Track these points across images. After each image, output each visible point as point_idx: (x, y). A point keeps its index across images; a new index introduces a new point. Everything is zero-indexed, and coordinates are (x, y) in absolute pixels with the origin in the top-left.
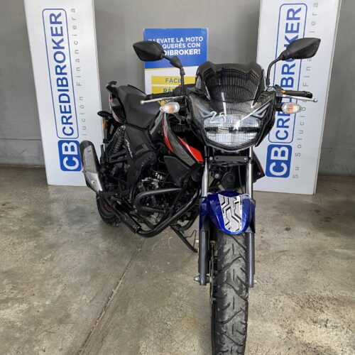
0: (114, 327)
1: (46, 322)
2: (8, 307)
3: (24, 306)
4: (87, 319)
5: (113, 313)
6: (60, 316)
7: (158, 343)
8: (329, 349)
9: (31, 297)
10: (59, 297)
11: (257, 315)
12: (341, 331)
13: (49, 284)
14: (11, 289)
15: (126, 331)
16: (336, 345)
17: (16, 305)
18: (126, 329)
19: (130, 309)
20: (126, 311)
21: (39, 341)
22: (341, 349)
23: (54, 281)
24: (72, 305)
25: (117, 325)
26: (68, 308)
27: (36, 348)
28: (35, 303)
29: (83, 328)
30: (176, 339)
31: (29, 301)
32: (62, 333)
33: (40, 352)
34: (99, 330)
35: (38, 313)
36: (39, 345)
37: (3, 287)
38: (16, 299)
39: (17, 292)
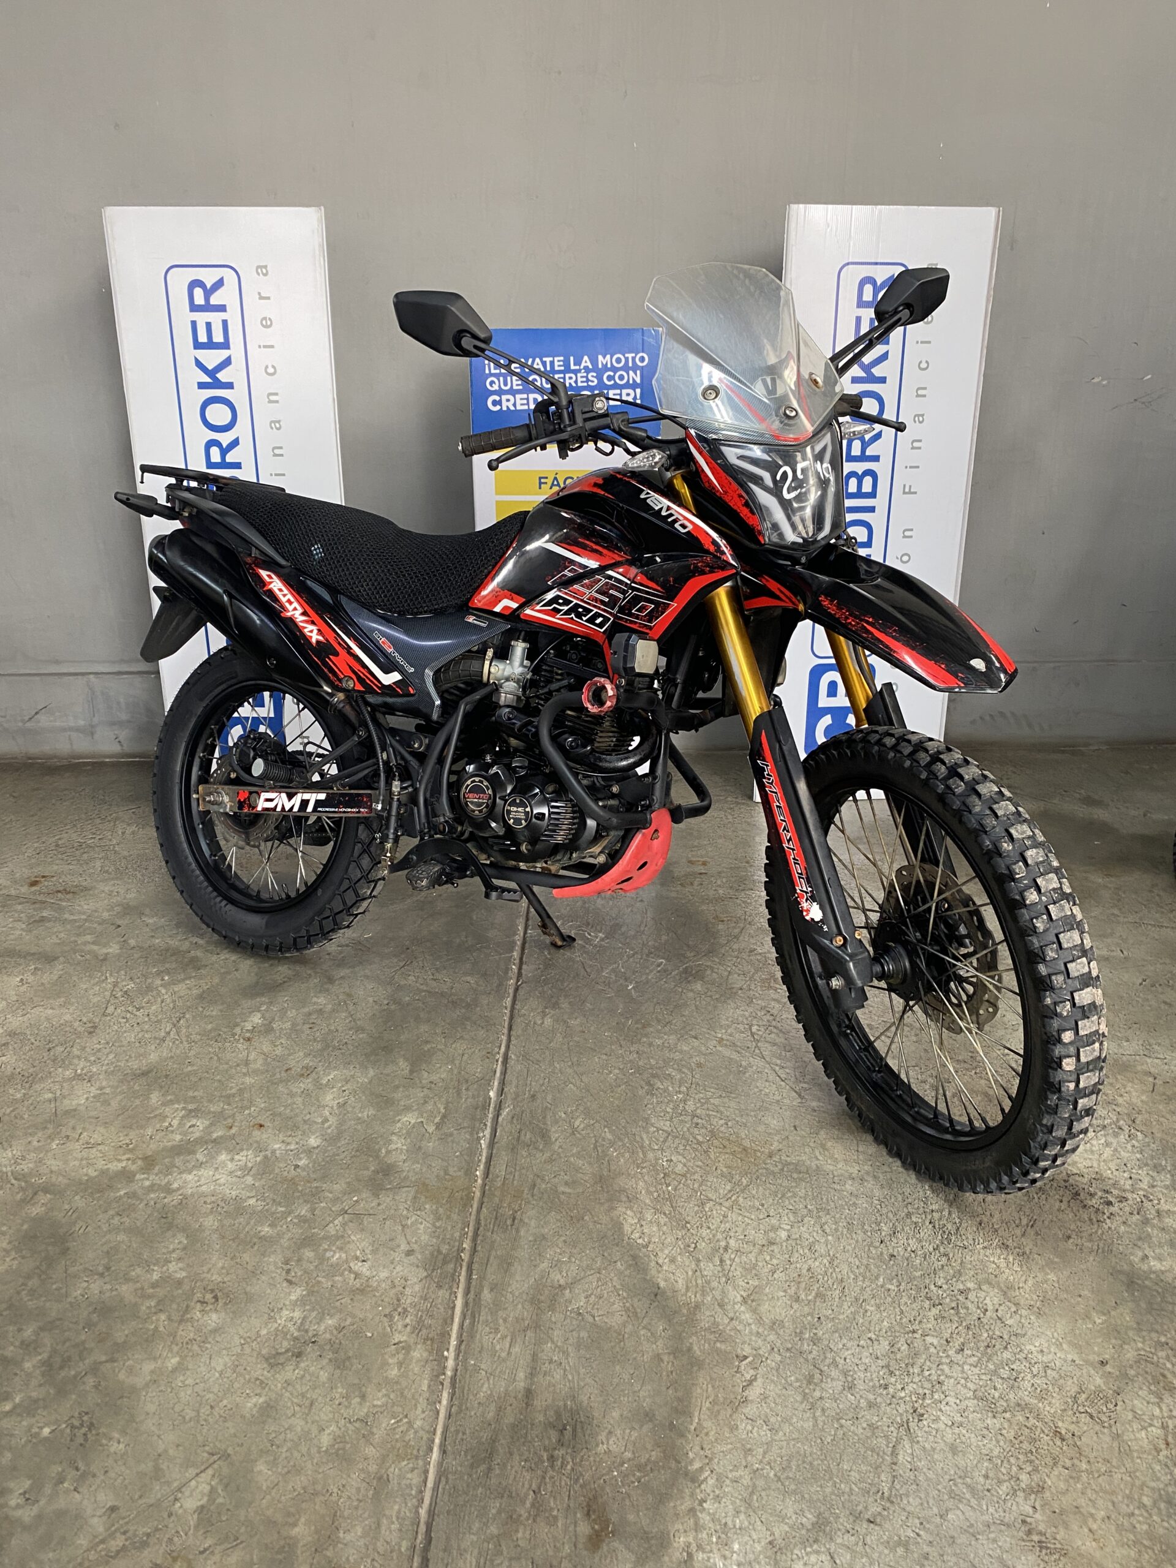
0: (532, 1186)
1: (333, 1190)
2: (200, 1165)
3: (248, 1157)
4: (446, 1173)
5: (513, 1150)
6: (369, 1172)
7: (667, 1209)
8: (1099, 1178)
9: (256, 1133)
10: (341, 1124)
12: (1116, 1135)
13: (292, 1095)
14: (182, 1117)
15: (568, 1190)
16: (1113, 1167)
17: (223, 1157)
18: (566, 1184)
19: (554, 1136)
20: (547, 1142)
21: (338, 1237)
22: (1126, 1175)
23: (306, 1084)
24: (390, 1142)
25: (538, 1176)
26: (380, 1150)
27: (337, 1256)
28: (277, 1146)
29: (447, 1195)
30: (710, 1195)
31: (257, 1142)
32: (392, 1212)
33: (352, 1265)
34: (494, 1195)
35: (298, 1170)
36: (341, 1249)
37: (157, 1112)
38: (214, 1141)
39: (207, 1123)
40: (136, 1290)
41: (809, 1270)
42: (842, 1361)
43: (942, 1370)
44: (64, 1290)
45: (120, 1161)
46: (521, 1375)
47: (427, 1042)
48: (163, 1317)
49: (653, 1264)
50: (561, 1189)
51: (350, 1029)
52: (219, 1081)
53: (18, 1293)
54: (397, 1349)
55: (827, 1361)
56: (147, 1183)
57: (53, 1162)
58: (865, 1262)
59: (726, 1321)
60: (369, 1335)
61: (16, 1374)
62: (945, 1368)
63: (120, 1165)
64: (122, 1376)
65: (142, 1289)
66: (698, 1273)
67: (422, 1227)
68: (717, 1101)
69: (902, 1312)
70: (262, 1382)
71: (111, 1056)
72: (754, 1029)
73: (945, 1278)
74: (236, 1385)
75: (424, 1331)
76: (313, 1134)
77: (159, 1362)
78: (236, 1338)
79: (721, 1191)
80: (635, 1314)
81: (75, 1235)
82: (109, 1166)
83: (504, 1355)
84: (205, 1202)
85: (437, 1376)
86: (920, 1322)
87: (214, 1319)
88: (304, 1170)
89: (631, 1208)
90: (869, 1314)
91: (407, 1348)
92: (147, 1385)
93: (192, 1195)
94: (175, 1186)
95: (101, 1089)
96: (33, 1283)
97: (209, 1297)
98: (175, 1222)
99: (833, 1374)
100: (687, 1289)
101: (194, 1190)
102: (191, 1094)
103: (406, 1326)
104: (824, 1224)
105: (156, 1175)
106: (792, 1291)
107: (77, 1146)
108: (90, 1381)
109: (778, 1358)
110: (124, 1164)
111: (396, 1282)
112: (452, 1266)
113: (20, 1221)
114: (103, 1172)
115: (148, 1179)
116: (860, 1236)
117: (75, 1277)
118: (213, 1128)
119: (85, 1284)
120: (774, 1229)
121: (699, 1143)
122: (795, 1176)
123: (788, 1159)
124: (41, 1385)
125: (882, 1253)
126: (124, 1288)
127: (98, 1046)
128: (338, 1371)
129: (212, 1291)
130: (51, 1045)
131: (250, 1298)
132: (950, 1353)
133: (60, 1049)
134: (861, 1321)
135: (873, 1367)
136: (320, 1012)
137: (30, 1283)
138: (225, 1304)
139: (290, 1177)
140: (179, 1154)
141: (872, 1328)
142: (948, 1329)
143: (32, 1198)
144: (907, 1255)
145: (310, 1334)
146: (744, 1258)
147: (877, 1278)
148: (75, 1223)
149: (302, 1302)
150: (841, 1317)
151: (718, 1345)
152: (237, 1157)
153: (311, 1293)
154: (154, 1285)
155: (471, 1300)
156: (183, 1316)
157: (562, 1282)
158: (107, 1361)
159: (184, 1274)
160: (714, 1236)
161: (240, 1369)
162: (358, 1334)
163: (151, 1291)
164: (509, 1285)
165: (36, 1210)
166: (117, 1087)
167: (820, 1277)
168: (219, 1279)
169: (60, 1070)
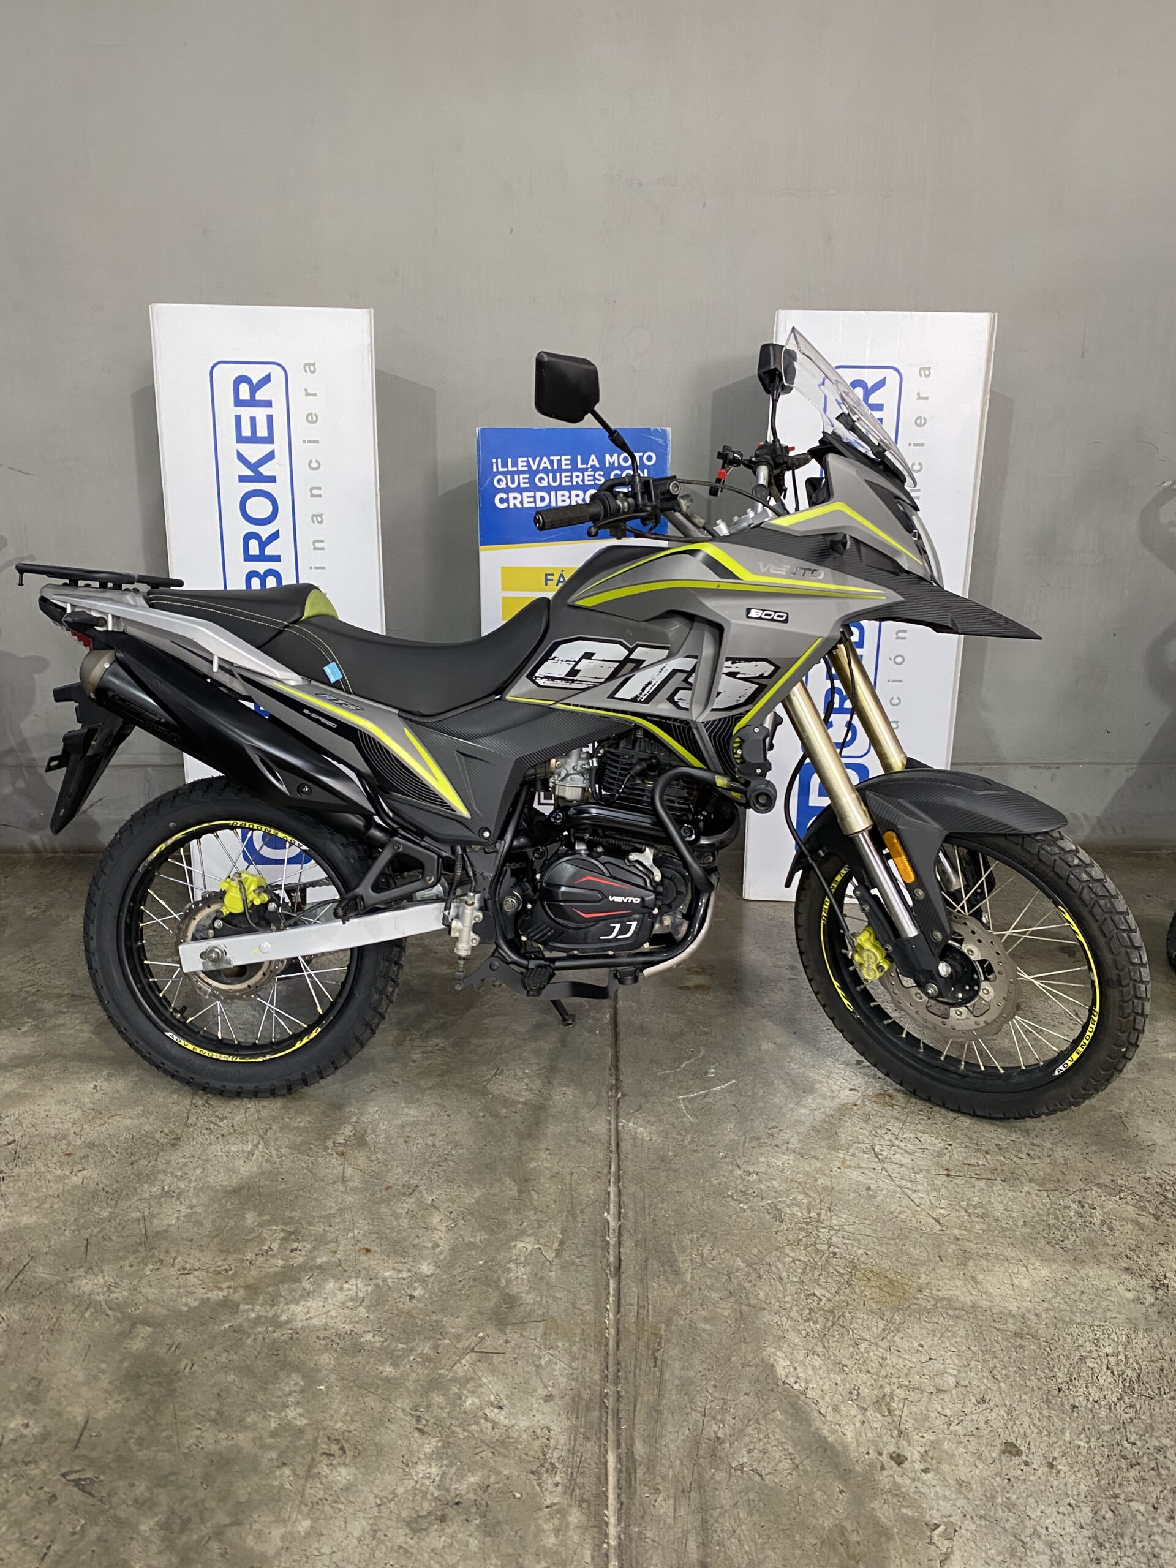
0: (669, 1322)
1: (455, 1324)
2: (307, 1295)
3: (356, 1286)
4: (574, 1308)
5: (642, 1281)
6: (491, 1304)
7: (820, 1349)
9: (363, 1258)
10: (454, 1249)
11: (1048, 1247)
13: (397, 1217)
14: (282, 1239)
15: (708, 1327)
17: (331, 1285)
18: (705, 1320)
19: (685, 1266)
20: (677, 1272)
21: (467, 1380)
23: (410, 1203)
24: (509, 1270)
25: (674, 1311)
26: (499, 1279)
27: (469, 1401)
28: (387, 1274)
29: (578, 1331)
30: (863, 1335)
31: (365, 1269)
32: (522, 1350)
33: (487, 1411)
34: (629, 1331)
35: (414, 1301)
36: (473, 1392)
37: (254, 1235)
38: (319, 1267)
39: (308, 1246)
40: (254, 1439)
41: (986, 1422)
42: (1044, 1531)
43: (1156, 1541)
44: (174, 1440)
45: (220, 1289)
46: (692, 1545)
47: (533, 1159)
48: (287, 1471)
49: (816, 1414)
50: (701, 1325)
51: (447, 1144)
52: (316, 1200)
53: (125, 1442)
54: (550, 1514)
55: (1028, 1531)
56: (253, 1315)
57: (149, 1290)
58: (1046, 1414)
59: (908, 1482)
60: (518, 1495)
61: (131, 1538)
62: (1157, 1538)
63: (221, 1294)
64: (250, 1541)
65: (261, 1438)
66: (866, 1424)
67: (557, 1368)
68: (851, 1229)
69: (1098, 1474)
70: (406, 1551)
71: (198, 1171)
72: (877, 1148)
73: (1137, 1434)
74: (378, 1554)
75: (577, 1492)
76: (424, 1260)
77: (289, 1525)
78: (371, 1497)
79: (875, 1329)
80: (806, 1472)
81: (181, 1374)
82: (210, 1295)
83: (670, 1521)
84: (318, 1338)
85: (599, 1546)
86: (1120, 1485)
87: (343, 1475)
88: (419, 1301)
89: (780, 1348)
90: (1062, 1474)
91: (562, 1513)
92: (278, 1554)
93: (303, 1328)
94: (284, 1318)
95: (192, 1207)
96: (141, 1430)
97: (335, 1448)
98: (289, 1359)
99: (1036, 1545)
100: (858, 1446)
101: (305, 1323)
102: (288, 1214)
103: (557, 1485)
104: (994, 1368)
105: (261, 1305)
106: (972, 1448)
107: (173, 1271)
108: (215, 1547)
109: (973, 1527)
110: (225, 1294)
111: (539, 1431)
112: (597, 1413)
113: (118, 1358)
114: (205, 1302)
115: (253, 1310)
116: (1034, 1383)
117: (185, 1423)
118: (316, 1253)
119: (198, 1432)
120: (941, 1374)
121: (841, 1275)
122: (951, 1312)
123: (940, 1294)
124: (160, 1552)
125: (1062, 1404)
126: (241, 1437)
127: (184, 1160)
128: (488, 1539)
129: (338, 1441)
130: (134, 1158)
131: (380, 1450)
132: (1162, 1521)
133: (144, 1162)
134: (1055, 1483)
135: (1080, 1540)
136: (414, 1124)
137: (138, 1430)
138: (354, 1457)
139: (406, 1308)
140: (283, 1282)
141: (1069, 1492)
142: (1154, 1492)
143: (130, 1331)
144: (1090, 1406)
145: (452, 1494)
146: (914, 1409)
147: (1062, 1431)
148: (180, 1360)
149: (438, 1456)
150: (1032, 1478)
151: (904, 1511)
152: (346, 1286)
153: (447, 1445)
154: (273, 1434)
155: (623, 1455)
156: (309, 1471)
157: (720, 1435)
158: (231, 1525)
159: (305, 1421)
160: (875, 1380)
161: (380, 1534)
162: (506, 1493)
163: (271, 1440)
164: (661, 1436)
165: (137, 1345)
166: (208, 1206)
167: (1000, 1430)
168: (344, 1428)
169: (146, 1186)
